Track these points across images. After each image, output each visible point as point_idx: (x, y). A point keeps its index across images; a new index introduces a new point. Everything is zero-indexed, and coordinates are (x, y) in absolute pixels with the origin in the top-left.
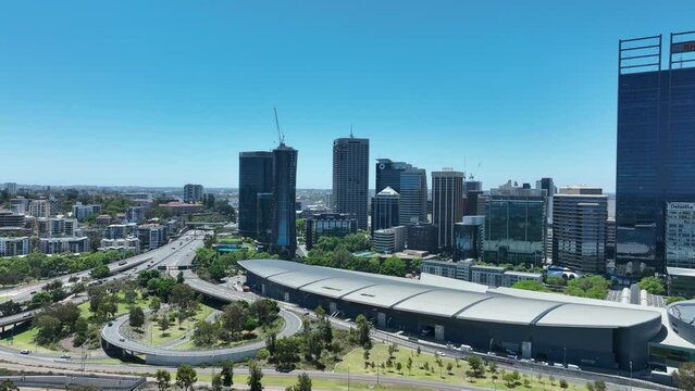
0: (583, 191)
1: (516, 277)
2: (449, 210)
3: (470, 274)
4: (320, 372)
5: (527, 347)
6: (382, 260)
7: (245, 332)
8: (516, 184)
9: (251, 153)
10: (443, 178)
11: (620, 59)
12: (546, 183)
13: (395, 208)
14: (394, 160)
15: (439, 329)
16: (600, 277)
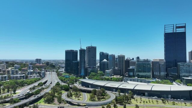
0: (160, 60)
1: (149, 81)
2: (123, 65)
3: (138, 81)
4: (130, 105)
5: (170, 96)
6: (111, 78)
7: (102, 97)
8: (130, 58)
9: (69, 50)
10: (121, 57)
11: (165, 29)
12: (138, 58)
13: (107, 64)
14: (104, 52)
15: (146, 94)
16: (168, 80)
